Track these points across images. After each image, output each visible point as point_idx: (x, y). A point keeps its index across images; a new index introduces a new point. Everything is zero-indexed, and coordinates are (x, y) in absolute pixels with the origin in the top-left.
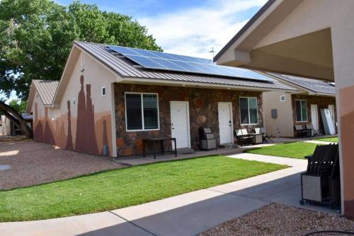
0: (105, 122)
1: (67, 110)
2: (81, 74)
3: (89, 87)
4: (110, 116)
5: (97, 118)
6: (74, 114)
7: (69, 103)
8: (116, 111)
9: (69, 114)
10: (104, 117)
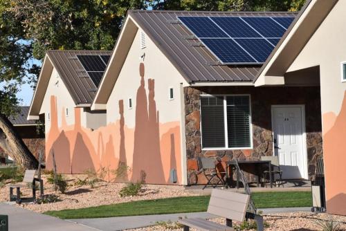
0: (172, 136)
1: (120, 115)
2: (141, 60)
3: (151, 83)
4: (178, 128)
5: (162, 131)
6: (131, 123)
7: (121, 103)
8: (187, 122)
9: (122, 122)
10: (171, 129)
